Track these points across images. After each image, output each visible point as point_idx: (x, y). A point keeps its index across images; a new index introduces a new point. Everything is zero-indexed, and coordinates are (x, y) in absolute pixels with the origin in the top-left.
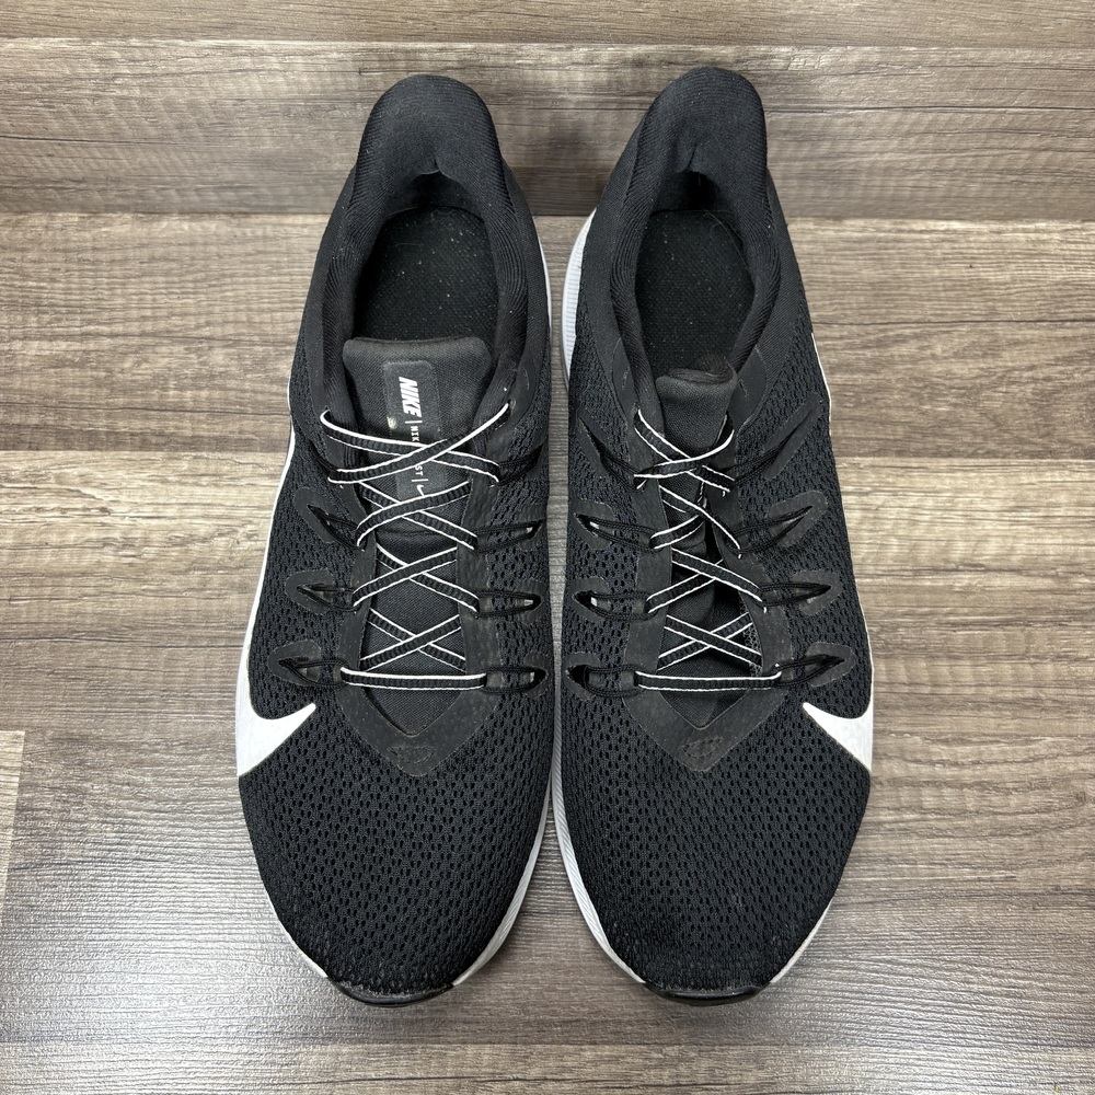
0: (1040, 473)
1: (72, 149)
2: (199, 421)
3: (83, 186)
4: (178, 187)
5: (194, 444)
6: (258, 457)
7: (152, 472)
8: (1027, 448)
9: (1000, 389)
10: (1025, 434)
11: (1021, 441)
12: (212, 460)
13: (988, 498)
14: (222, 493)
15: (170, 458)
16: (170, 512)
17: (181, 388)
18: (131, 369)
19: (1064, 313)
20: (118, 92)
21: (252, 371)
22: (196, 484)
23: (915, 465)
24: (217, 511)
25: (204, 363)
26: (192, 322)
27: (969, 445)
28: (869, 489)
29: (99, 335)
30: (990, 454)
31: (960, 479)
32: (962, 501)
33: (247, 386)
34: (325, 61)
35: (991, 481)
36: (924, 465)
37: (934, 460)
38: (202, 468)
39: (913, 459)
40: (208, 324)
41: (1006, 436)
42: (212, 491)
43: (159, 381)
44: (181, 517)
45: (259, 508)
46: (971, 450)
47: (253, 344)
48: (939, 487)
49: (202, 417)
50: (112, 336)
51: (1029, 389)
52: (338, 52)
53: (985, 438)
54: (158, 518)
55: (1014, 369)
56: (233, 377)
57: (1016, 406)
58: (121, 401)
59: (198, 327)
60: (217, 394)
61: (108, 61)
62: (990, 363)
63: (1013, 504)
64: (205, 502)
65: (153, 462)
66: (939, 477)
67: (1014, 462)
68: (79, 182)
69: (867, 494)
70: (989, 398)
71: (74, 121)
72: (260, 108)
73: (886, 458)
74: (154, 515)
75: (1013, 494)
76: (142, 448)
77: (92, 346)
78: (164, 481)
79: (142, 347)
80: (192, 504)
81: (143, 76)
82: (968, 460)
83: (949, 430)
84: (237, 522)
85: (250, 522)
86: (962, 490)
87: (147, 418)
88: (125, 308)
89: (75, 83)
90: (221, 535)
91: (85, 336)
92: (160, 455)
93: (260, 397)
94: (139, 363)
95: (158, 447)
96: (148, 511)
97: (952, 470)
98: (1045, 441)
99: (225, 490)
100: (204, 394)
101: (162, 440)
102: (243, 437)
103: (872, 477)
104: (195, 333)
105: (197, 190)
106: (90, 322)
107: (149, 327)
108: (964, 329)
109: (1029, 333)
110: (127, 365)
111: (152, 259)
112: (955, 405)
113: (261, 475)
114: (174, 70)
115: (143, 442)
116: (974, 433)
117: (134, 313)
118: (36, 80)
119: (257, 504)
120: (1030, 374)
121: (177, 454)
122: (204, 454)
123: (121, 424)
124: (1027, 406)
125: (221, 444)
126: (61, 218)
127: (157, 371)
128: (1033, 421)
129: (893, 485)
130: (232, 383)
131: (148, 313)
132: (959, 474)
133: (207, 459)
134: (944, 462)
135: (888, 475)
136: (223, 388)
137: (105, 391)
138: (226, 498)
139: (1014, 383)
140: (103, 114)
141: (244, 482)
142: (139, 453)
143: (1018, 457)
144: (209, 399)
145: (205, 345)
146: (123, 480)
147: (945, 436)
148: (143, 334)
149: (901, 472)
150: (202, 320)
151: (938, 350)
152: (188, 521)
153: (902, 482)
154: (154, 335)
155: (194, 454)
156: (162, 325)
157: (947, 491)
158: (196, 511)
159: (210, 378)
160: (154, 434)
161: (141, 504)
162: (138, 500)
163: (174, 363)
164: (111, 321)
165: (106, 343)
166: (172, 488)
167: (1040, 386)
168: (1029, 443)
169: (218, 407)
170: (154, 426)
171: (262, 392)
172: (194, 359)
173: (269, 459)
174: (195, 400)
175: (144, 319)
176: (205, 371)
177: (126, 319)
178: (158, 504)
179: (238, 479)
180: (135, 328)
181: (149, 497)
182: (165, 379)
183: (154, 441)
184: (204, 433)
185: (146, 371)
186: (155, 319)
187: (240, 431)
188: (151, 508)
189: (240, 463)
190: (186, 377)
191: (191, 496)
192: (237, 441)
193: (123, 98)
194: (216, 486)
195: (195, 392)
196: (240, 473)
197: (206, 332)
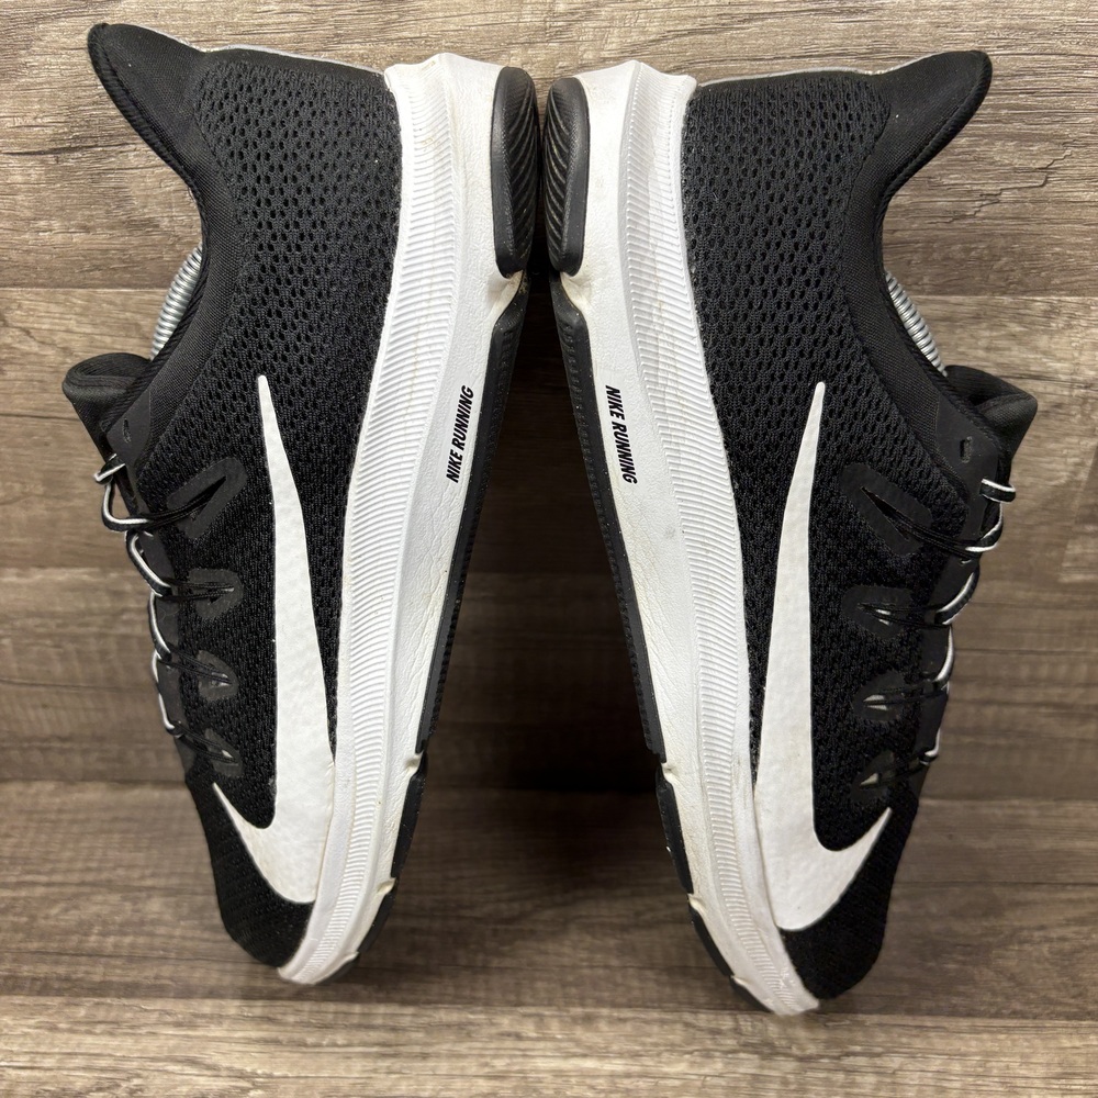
0: (1083, 1037)
2: (115, 967)
3: (67, 745)
5: (100, 990)
7: (42, 1019)
8: (1059, 1008)
9: (1011, 947)
10: (1053, 994)
11: (1050, 1002)
12: (115, 1007)
13: (1026, 1060)
14: (114, 1042)
15: (68, 1005)
16: (48, 1062)
17: (104, 934)
18: (57, 915)
19: (1062, 877)
20: (123, 630)
21: (186, 918)
22: (89, 1033)
23: (929, 1024)
24: (103, 1063)
25: (138, 911)
26: (136, 874)
27: (991, 1004)
28: (879, 1050)
29: (34, 884)
30: (1015, 1014)
31: (988, 1042)
32: (996, 1066)
33: (178, 932)
35: (1026, 1044)
36: (939, 1024)
37: (951, 1019)
38: (101, 1014)
39: (926, 1018)
40: (153, 875)
41: (1032, 996)
42: (104, 1040)
43: (84, 928)
44: (59, 1069)
45: (153, 1059)
46: (993, 1010)
47: (195, 893)
48: (963, 1049)
49: (118, 962)
50: (48, 885)
51: (1046, 949)
53: (1008, 997)
54: (32, 1068)
55: (1022, 929)
56: (165, 924)
57: (1035, 965)
58: (34, 945)
59: (142, 878)
60: (141, 940)
62: (992, 922)
63: (1059, 1070)
64: (92, 1051)
65: (47, 1007)
66: (961, 1039)
67: (1048, 1024)
68: (63, 739)
69: (879, 1055)
70: (1000, 957)
71: (76, 663)
73: (894, 1017)
74: (29, 1065)
75: (1056, 1060)
76: (39, 993)
77: (23, 893)
78: (53, 1028)
79: (76, 896)
80: (76, 1054)
82: (991, 1021)
83: (962, 988)
84: (123, 1076)
85: (138, 1076)
86: (994, 1054)
87: (57, 963)
88: (72, 860)
89: (87, 619)
90: (100, 1090)
91: (20, 885)
92: (56, 1001)
93: (189, 944)
94: (66, 910)
95: (59, 993)
96: (23, 1061)
97: (974, 1030)
98: (1079, 1001)
99: (120, 1039)
100: (128, 940)
101: (65, 985)
102: (158, 982)
103: (881, 1037)
104: (136, 884)
106: (29, 873)
107: (90, 877)
108: (957, 890)
109: (1029, 895)
110: (54, 911)
111: (115, 819)
112: (964, 963)
113: (166, 1024)
115: (44, 988)
116: (993, 992)
117: (80, 865)
118: (53, 615)
119: (152, 1055)
120: (1041, 933)
121: (77, 1000)
122: (109, 1001)
123: (25, 968)
124: (1047, 966)
125: (131, 990)
126: (36, 786)
127: (83, 917)
128: (1059, 981)
129: (909, 1046)
130: (162, 930)
131: (94, 865)
132: (985, 1036)
133: (110, 1005)
134: (965, 1023)
135: (900, 1036)
136: (151, 935)
137: (20, 936)
138: (118, 1048)
139: (1026, 942)
140: (103, 653)
141: (144, 1030)
142: (35, 998)
143: (1051, 1019)
144: (133, 946)
145: (144, 894)
146: (6, 1026)
147: (960, 994)
148: (83, 884)
149: (914, 1032)
150: (148, 872)
151: (934, 910)
152: (65, 1073)
153: (918, 1043)
154: (93, 884)
155: (96, 1000)
156: (104, 876)
157: (975, 1054)
158: (79, 1061)
159: (139, 925)
160: (59, 978)
161: (18, 1054)
162: (15, 1048)
163: (105, 910)
164: (53, 872)
165: (40, 891)
166: (59, 1035)
167: (1057, 946)
168: (1060, 1004)
169: (139, 952)
170: (62, 970)
171: (192, 939)
172: (128, 906)
173: (180, 1008)
174: (116, 946)
175: (89, 870)
176: (136, 918)
177: (69, 871)
178: (37, 1053)
179: (139, 1027)
180: (75, 878)
181: (30, 1046)
182: (91, 925)
183: (56, 985)
184: (115, 979)
185: (73, 917)
186: (99, 870)
187: (156, 978)
188: (27, 1058)
189: (146, 1010)
190: (114, 923)
191: (79, 1045)
192: (149, 987)
193: (125, 637)
194: (111, 1034)
195: (118, 938)
196: (143, 1021)
197: (149, 882)
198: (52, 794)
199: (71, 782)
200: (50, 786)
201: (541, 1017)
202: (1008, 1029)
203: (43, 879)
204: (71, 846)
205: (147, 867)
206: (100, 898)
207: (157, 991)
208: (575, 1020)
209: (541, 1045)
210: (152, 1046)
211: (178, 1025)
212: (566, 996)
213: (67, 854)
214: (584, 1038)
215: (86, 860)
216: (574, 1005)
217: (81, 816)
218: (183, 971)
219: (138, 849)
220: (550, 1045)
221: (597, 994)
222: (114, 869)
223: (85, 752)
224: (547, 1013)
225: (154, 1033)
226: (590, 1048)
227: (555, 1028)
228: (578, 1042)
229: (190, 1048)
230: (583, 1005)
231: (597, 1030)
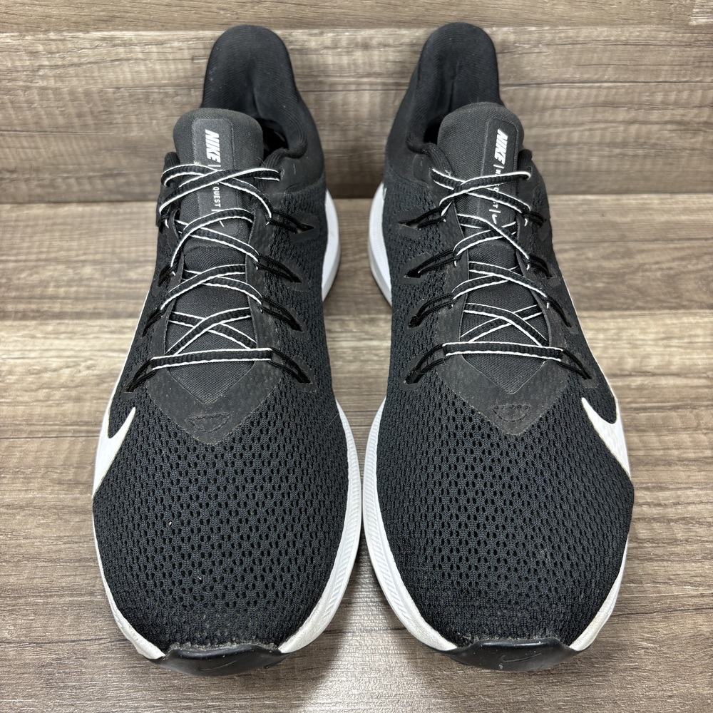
0: (678, 318)
1: (9, 139)
2: (67, 304)
3: (14, 176)
4: (77, 175)
5: (60, 316)
6: (105, 322)
7: (25, 332)
8: (665, 304)
9: (638, 274)
10: (662, 297)
11: (660, 301)
12: (70, 325)
13: (643, 331)
14: (73, 343)
15: (41, 324)
16: (32, 355)
17: (58, 287)
18: (25, 277)
19: (671, 236)
20: (41, 83)
21: (109, 276)
22: (57, 338)
24: (68, 353)
25: (78, 274)
26: (73, 253)
27: (623, 304)
29: (7, 261)
30: (638, 308)
31: (621, 323)
32: (625, 335)
33: (105, 284)
34: (170, 50)
35: (644, 323)
37: (599, 312)
38: (63, 328)
40: (85, 254)
41: (649, 299)
42: (67, 342)
43: (44, 284)
44: (41, 357)
45: (99, 351)
46: (625, 306)
47: (113, 263)
48: (606, 327)
49: (69, 301)
50: (16, 261)
51: (659, 274)
52: (178, 40)
53: (634, 300)
54: (23, 358)
55: (645, 264)
56: (96, 280)
57: (652, 283)
58: (13, 294)
59: (77, 256)
60: (82, 289)
61: (34, 54)
62: (627, 261)
63: (663, 336)
64: (60, 348)
65: (27, 326)
66: (605, 322)
67: (658, 312)
68: (12, 172)
70: (631, 279)
71: (11, 111)
72: (131, 96)
74: (21, 356)
75: (662, 330)
76: (21, 319)
78: (33, 337)
79: (36, 267)
80: (50, 350)
81: (57, 67)
82: (623, 312)
83: (606, 296)
84: (82, 359)
85: (91, 359)
86: (624, 329)
87: (30, 303)
88: (29, 248)
89: (15, 75)
90: (68, 367)
92: (34, 323)
93: (112, 290)
94: (31, 275)
95: (34, 318)
96: (17, 354)
97: (613, 317)
98: (678, 300)
99: (77, 341)
100: (73, 289)
101: (37, 314)
102: (96, 311)
104: (75, 259)
105: (90, 178)
107: (43, 256)
108: (606, 245)
109: (651, 246)
110: (23, 275)
111: (54, 224)
112: (608, 283)
113: (105, 332)
114: (76, 60)
115: (24, 316)
116: (626, 297)
117: (35, 250)
120: (657, 266)
121: (46, 322)
122: (66, 321)
123: (10, 306)
124: (659, 283)
125: (79, 315)
127: (42, 278)
128: (665, 291)
130: (95, 283)
131: (45, 250)
132: (619, 320)
133: (68, 324)
134: (607, 314)
136: (88, 286)
137: (3, 289)
138: (76, 346)
139: (647, 271)
140: (30, 102)
141: (91, 336)
142: (19, 322)
143: (660, 310)
144: (76, 292)
145: (80, 265)
146: (3, 337)
147: (605, 299)
148: (38, 260)
150: (81, 252)
151: (590, 255)
152: (45, 359)
154: (46, 260)
155: (59, 321)
156: (53, 255)
157: (613, 329)
158: (52, 353)
159: (79, 281)
160: (33, 311)
161: (13, 351)
162: (11, 348)
163: (56, 274)
164: (17, 254)
165: (11, 265)
166: (38, 341)
167: (665, 272)
168: (666, 302)
169: (82, 295)
170: (34, 307)
171: (115, 287)
172: (70, 271)
173: (113, 323)
174: (66, 292)
175: (41, 252)
176: (77, 277)
177: (28, 253)
178: (26, 350)
179: (88, 334)
180: (33, 257)
181: (20, 346)
182: (48, 282)
183: (32, 315)
184: (67, 310)
185: (36, 278)
186: (48, 252)
187: (95, 308)
188: (20, 353)
189: (91, 326)
190: (63, 281)
191: (51, 345)
192: (91, 314)
193: (43, 89)
194: (71, 338)
195: (67, 289)
196: (90, 331)
197: (83, 258)
198: (9, 211)
199: (20, 203)
200: (8, 207)
201: (343, 321)
202: (633, 316)
203: (13, 258)
204: (28, 240)
205: (80, 250)
206: (51, 267)
207: (96, 315)
208: (364, 321)
209: (344, 335)
210: (98, 344)
211: (113, 332)
212: (358, 309)
213: (26, 245)
214: (370, 330)
215: (39, 247)
216: (363, 314)
217: (31, 223)
218: (111, 304)
219: (72, 240)
220: (349, 334)
221: (377, 308)
222: (58, 251)
223: (27, 180)
224: (347, 318)
225: (98, 338)
226: (373, 335)
227: (352, 326)
228: (367, 333)
229: (122, 344)
230: (369, 314)
231: (378, 326)
